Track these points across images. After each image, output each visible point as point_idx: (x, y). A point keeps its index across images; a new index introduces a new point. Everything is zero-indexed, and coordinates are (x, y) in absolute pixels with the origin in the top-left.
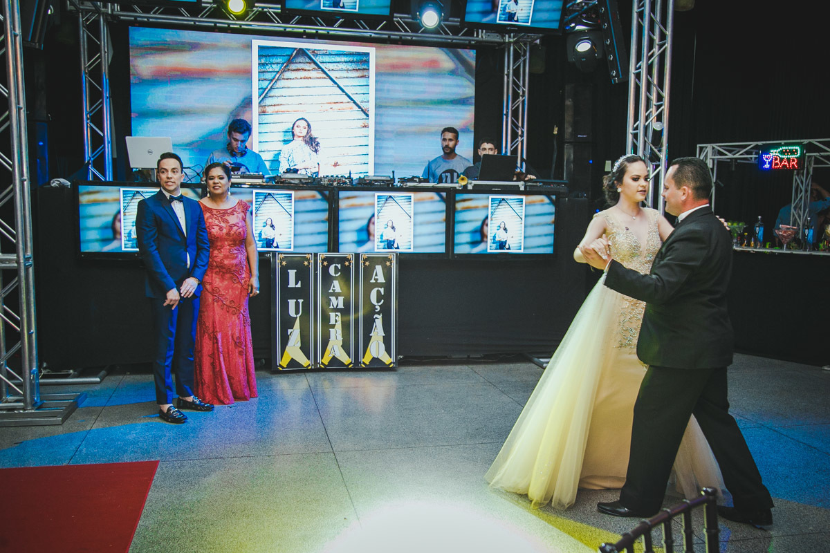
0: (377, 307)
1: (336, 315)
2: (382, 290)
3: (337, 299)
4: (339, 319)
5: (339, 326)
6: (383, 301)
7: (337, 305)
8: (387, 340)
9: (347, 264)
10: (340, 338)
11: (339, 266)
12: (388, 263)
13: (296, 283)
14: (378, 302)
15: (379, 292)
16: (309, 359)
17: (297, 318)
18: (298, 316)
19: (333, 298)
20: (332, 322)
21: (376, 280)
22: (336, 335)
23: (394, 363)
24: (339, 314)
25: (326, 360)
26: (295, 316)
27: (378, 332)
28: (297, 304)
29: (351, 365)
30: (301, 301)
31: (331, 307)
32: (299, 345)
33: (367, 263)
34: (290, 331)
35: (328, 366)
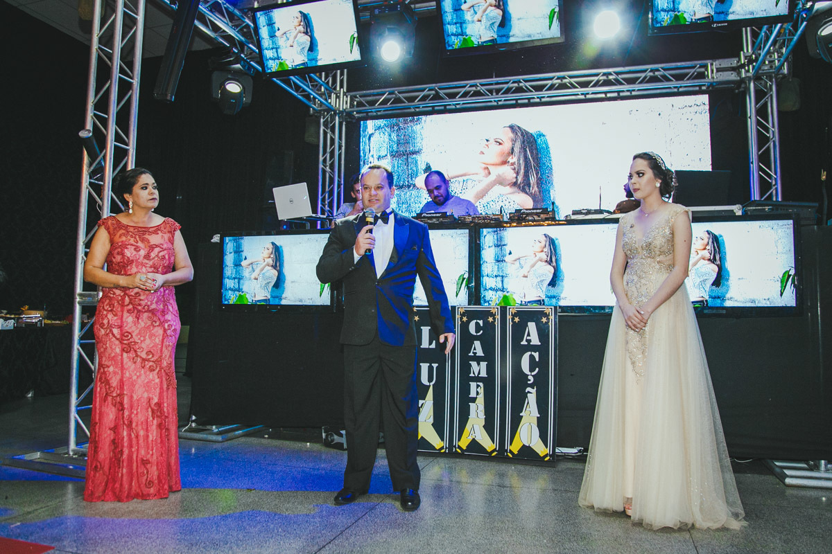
0: (530, 377)
1: (478, 386)
2: (536, 355)
3: (479, 364)
4: (481, 391)
5: (481, 400)
6: (537, 369)
7: (479, 373)
8: (542, 423)
9: (491, 319)
10: (482, 416)
11: (481, 322)
12: (544, 320)
13: (430, 344)
14: (532, 370)
15: (532, 357)
16: (442, 440)
17: (430, 386)
18: (432, 384)
19: (474, 364)
20: (473, 394)
21: (529, 341)
22: (477, 411)
23: (550, 456)
24: (481, 384)
25: (464, 443)
26: (428, 384)
27: (530, 412)
28: (430, 369)
29: (495, 453)
30: (435, 365)
31: (472, 375)
32: (431, 420)
33: (517, 320)
34: (421, 402)
35: (466, 451)
